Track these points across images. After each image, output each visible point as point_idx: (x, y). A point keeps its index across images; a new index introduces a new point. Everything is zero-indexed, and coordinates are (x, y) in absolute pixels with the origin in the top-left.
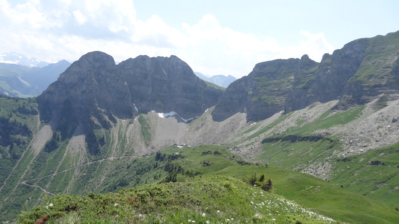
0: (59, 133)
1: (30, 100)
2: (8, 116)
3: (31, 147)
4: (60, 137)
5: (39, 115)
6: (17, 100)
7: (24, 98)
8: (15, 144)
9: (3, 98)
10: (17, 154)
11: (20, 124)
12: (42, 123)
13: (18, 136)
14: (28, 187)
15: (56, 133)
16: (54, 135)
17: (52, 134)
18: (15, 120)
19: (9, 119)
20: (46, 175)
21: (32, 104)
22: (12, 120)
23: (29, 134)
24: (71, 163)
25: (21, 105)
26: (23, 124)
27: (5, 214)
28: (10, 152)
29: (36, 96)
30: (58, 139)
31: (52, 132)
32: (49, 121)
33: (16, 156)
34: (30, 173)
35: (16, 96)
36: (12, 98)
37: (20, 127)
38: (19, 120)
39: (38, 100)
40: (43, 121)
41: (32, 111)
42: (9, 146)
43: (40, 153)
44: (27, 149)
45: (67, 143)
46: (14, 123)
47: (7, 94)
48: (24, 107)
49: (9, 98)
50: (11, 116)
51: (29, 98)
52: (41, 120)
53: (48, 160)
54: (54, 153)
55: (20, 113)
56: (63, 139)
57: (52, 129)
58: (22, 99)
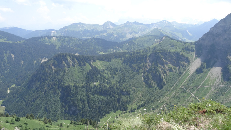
0: (205, 64)
1: (191, 43)
2: (180, 51)
3: (188, 69)
4: (205, 66)
5: (195, 52)
6: (185, 43)
7: (188, 42)
8: (181, 66)
9: (178, 42)
10: (181, 71)
11: (185, 56)
12: (196, 57)
13: (183, 63)
14: (185, 90)
15: (203, 64)
16: (202, 65)
17: (201, 64)
18: (183, 54)
19: (180, 53)
20: (194, 86)
21: (192, 46)
22: (181, 53)
23: (188, 62)
24: (210, 83)
25: (187, 46)
26: (186, 57)
27: (173, 100)
28: (178, 70)
29: (195, 41)
30: (204, 68)
31: (201, 62)
32: (200, 56)
33: (181, 72)
34: (186, 83)
35: (185, 41)
36: (183, 42)
37: (185, 57)
38: (185, 54)
39: (196, 43)
40: (197, 56)
41: (192, 50)
42: (178, 67)
43: (193, 74)
44: (187, 70)
45: (209, 71)
46: (182, 55)
47: (181, 40)
48: (188, 47)
49: (181, 42)
50: (181, 52)
51: (191, 42)
52: (196, 55)
53: (196, 78)
54: (200, 75)
55: (186, 50)
56: (207, 68)
57: (201, 61)
58: (188, 43)
